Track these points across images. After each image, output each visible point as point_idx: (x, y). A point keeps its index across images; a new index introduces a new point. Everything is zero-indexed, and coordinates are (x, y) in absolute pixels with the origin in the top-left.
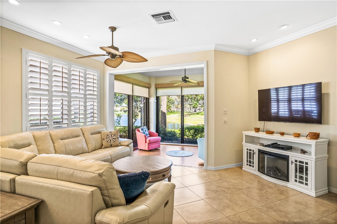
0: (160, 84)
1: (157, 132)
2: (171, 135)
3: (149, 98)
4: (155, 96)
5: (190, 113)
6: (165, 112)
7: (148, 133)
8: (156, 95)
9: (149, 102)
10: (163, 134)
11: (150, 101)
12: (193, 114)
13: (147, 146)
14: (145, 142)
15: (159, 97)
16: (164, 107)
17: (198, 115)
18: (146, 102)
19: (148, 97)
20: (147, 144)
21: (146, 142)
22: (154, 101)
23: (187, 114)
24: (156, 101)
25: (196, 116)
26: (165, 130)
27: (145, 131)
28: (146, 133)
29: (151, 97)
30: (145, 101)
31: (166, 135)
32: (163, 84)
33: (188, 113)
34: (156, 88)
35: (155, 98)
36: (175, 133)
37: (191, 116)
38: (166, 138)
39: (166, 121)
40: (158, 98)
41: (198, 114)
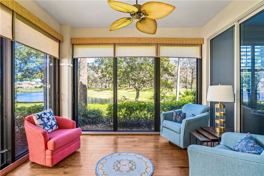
0: (79, 39)
1: (74, 118)
2: (94, 115)
3: (59, 60)
4: (71, 57)
5: (102, 89)
6: (85, 85)
7: (54, 123)
8: (73, 56)
9: (59, 66)
10: (83, 116)
11: (61, 64)
12: (104, 90)
13: (49, 157)
14: (44, 147)
15: (77, 59)
16: (84, 78)
17: (108, 91)
18: (55, 66)
19: (57, 56)
20: (48, 152)
21: (46, 148)
22: (68, 64)
23: (99, 89)
24: (72, 65)
25: (107, 91)
26: (86, 110)
27: (48, 119)
28: (49, 123)
29: (63, 58)
30: (51, 64)
31: (87, 117)
32: (85, 38)
33: (101, 89)
34: (73, 45)
35: (71, 60)
36: (99, 113)
37: (103, 91)
38: (87, 121)
39: (87, 96)
40: (75, 61)
41: (108, 89)
